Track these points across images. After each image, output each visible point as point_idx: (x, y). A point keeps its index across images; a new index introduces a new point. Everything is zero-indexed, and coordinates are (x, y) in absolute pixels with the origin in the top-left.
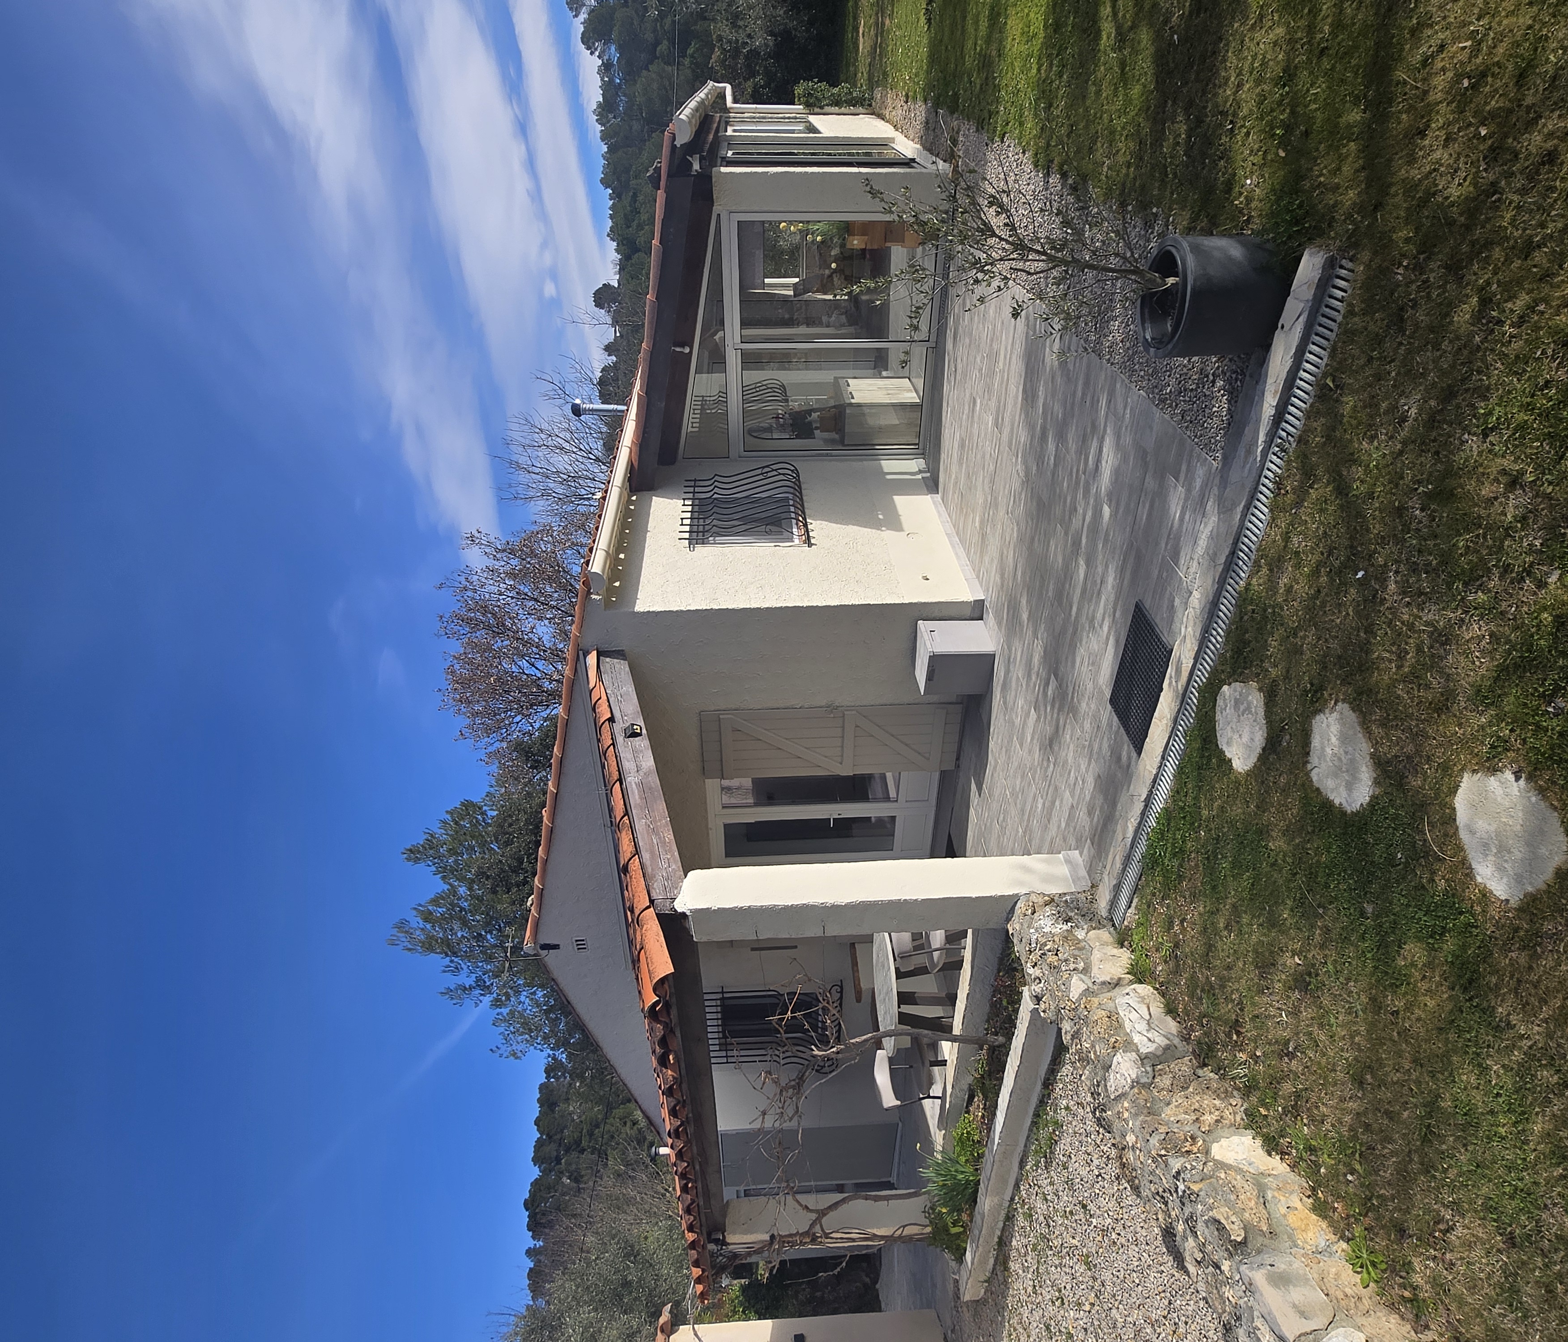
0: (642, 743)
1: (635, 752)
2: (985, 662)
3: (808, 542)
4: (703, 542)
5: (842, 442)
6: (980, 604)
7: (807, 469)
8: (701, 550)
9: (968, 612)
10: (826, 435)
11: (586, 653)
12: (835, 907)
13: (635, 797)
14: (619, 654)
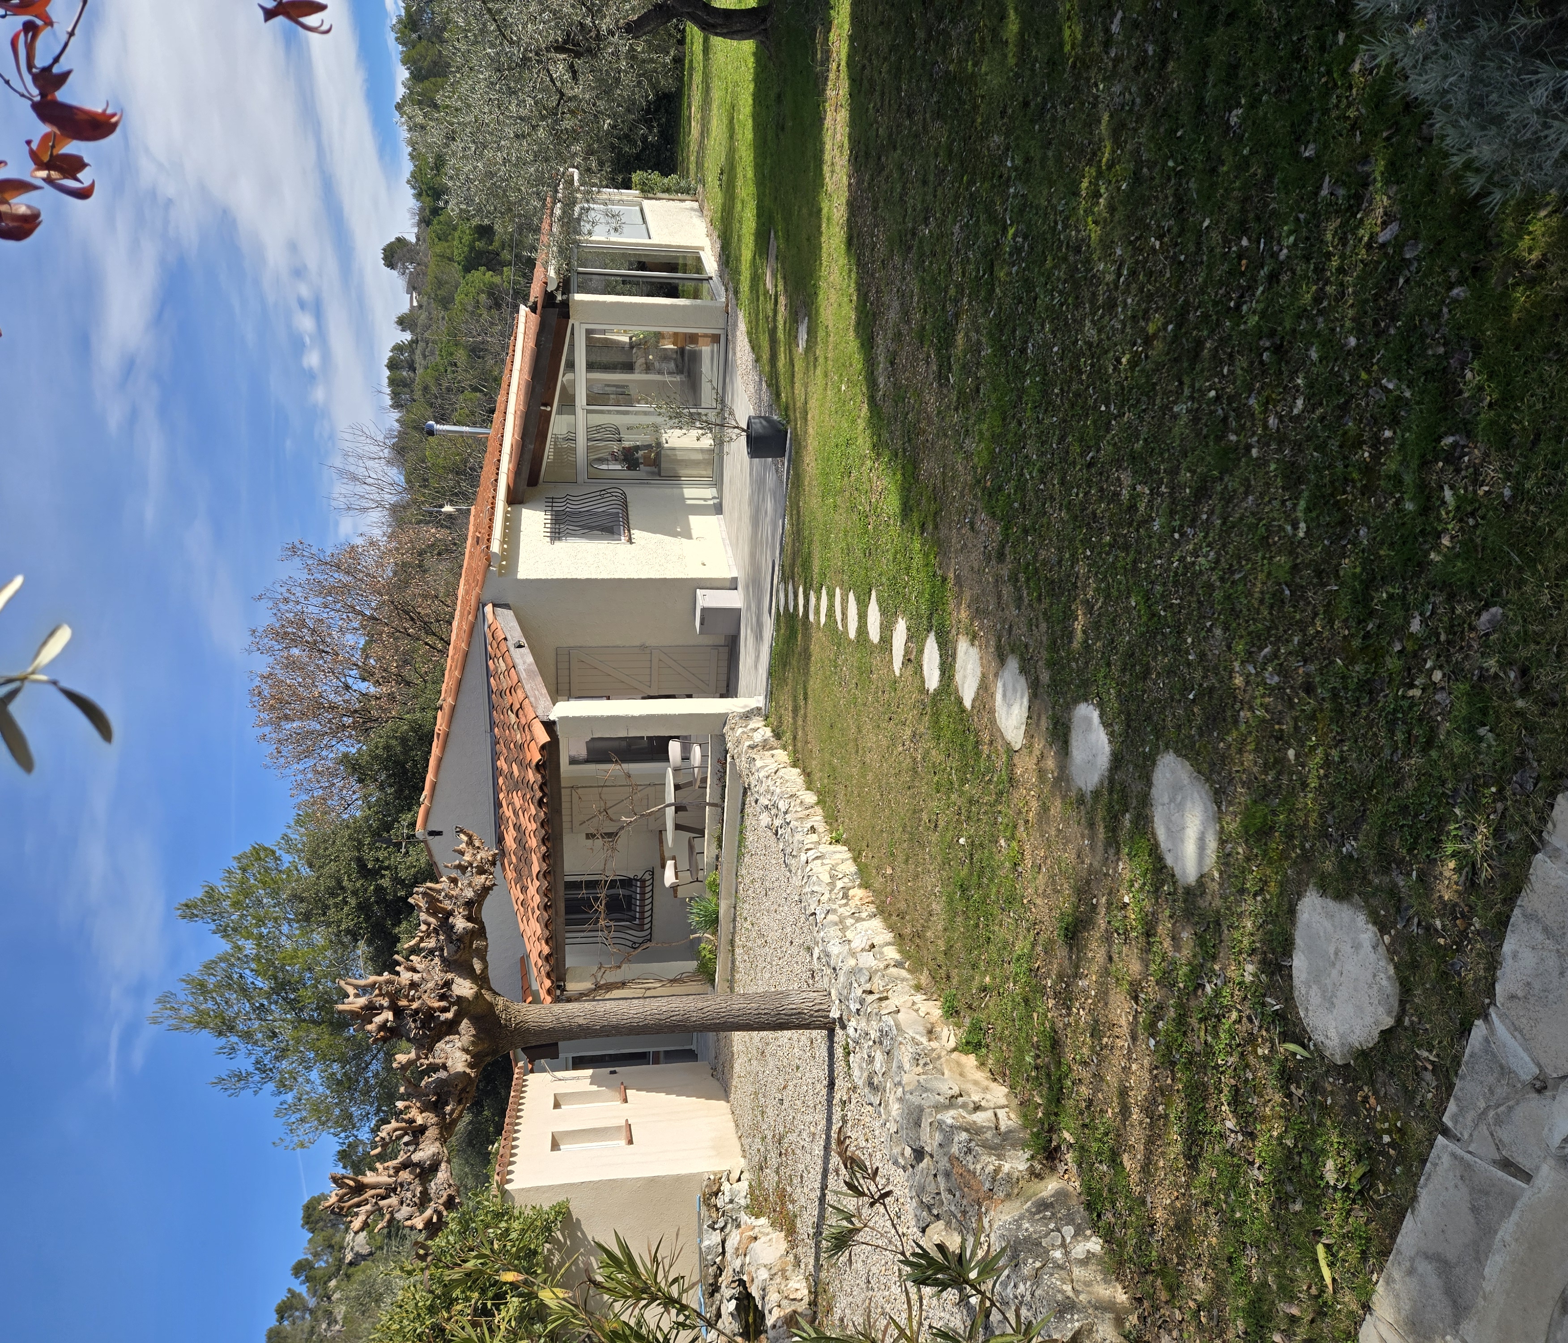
0: (526, 651)
1: (522, 656)
2: (734, 614)
3: (630, 541)
4: (559, 539)
5: (659, 475)
6: (735, 580)
7: (634, 494)
8: (558, 544)
9: (728, 585)
10: (648, 469)
11: (484, 606)
12: (633, 717)
13: (523, 675)
14: (506, 606)
